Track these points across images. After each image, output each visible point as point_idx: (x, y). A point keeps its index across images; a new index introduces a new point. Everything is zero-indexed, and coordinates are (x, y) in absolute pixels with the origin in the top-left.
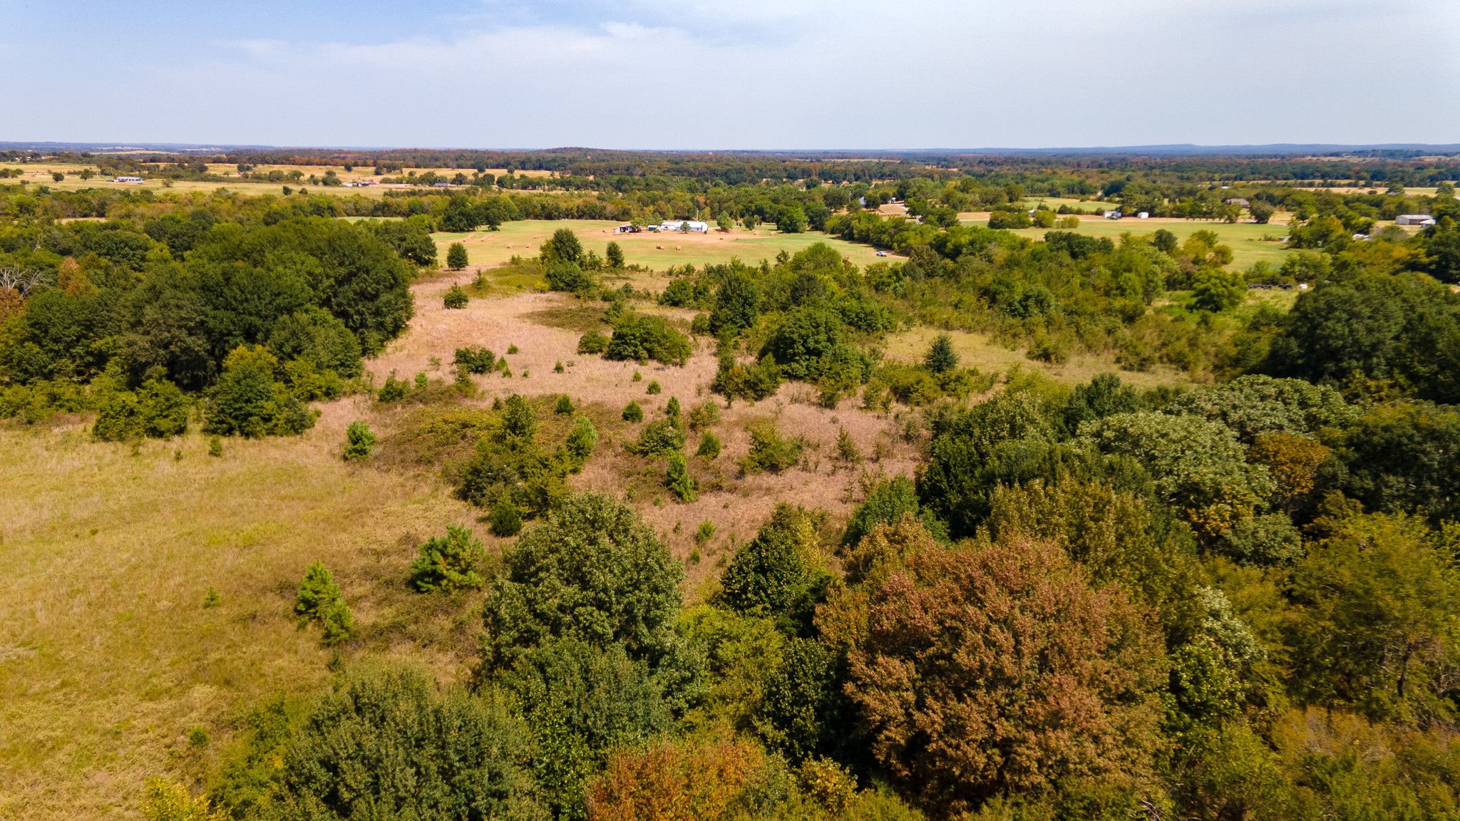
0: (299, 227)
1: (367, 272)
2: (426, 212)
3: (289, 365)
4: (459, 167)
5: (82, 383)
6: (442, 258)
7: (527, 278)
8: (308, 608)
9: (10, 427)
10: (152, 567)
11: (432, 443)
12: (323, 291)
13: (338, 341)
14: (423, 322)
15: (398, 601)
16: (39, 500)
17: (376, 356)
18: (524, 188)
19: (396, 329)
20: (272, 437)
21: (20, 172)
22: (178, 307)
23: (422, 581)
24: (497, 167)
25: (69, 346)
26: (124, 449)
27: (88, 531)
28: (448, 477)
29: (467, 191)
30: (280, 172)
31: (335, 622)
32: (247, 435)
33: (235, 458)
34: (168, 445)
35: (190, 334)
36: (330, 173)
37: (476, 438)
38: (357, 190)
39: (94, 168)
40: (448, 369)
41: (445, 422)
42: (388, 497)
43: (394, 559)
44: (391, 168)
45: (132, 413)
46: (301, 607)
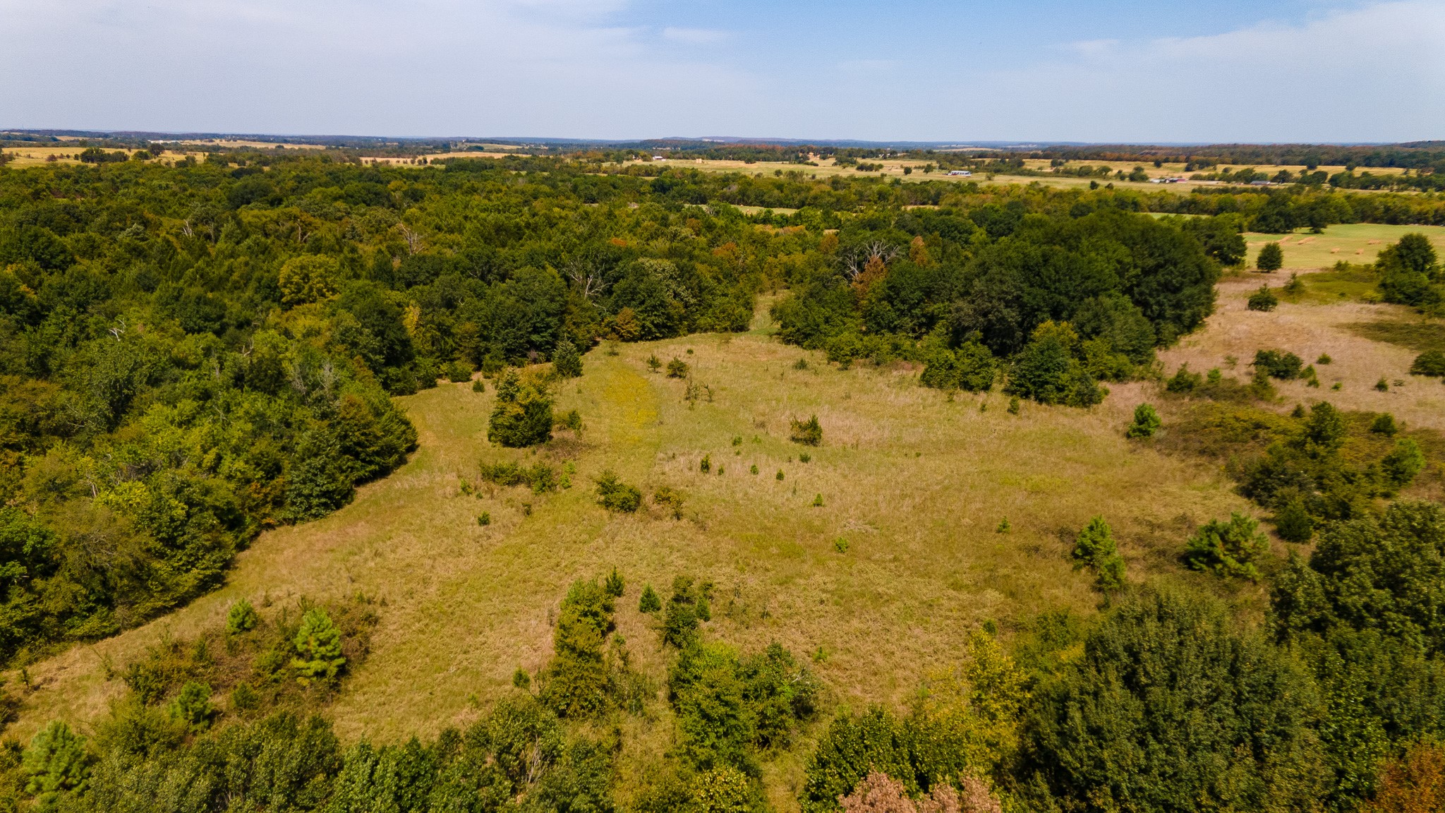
0: (1116, 217)
1: (1175, 265)
2: (1238, 211)
3: (1087, 343)
4: (1284, 163)
5: (916, 338)
6: (1251, 258)
7: (1356, 286)
8: (1084, 555)
9: (864, 365)
10: (960, 491)
11: (1219, 437)
12: (1128, 279)
13: (1135, 328)
14: (1222, 321)
15: (1168, 571)
16: (882, 422)
17: (1167, 348)
18: (1365, 187)
19: (1192, 325)
20: (1061, 407)
21: (881, 166)
22: (1001, 282)
23: (1196, 559)
24: (1333, 163)
25: (912, 307)
26: (943, 396)
27: (914, 453)
28: (1230, 471)
29: (1290, 190)
30: (1090, 168)
31: (1110, 571)
32: (1041, 400)
33: (1028, 417)
34: (976, 398)
35: (1006, 307)
36: (1138, 169)
37: (1270, 440)
38: (1163, 186)
39: (934, 164)
40: (1244, 370)
41: (1237, 419)
42: (1166, 478)
43: (1168, 534)
44: (1203, 165)
45: (951, 367)
46: (1079, 552)
